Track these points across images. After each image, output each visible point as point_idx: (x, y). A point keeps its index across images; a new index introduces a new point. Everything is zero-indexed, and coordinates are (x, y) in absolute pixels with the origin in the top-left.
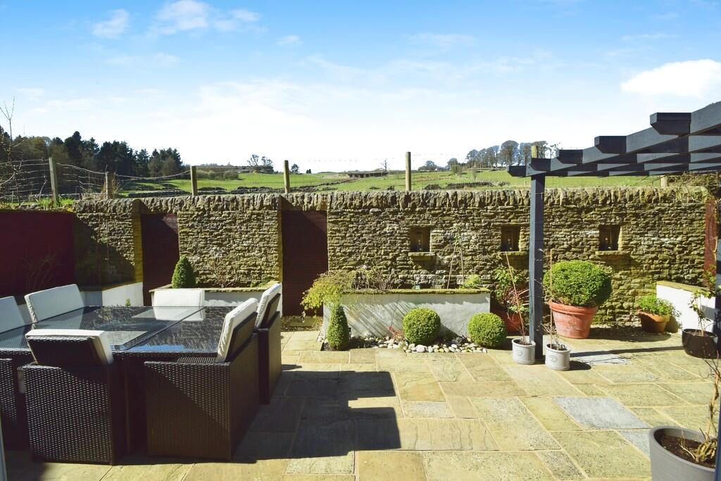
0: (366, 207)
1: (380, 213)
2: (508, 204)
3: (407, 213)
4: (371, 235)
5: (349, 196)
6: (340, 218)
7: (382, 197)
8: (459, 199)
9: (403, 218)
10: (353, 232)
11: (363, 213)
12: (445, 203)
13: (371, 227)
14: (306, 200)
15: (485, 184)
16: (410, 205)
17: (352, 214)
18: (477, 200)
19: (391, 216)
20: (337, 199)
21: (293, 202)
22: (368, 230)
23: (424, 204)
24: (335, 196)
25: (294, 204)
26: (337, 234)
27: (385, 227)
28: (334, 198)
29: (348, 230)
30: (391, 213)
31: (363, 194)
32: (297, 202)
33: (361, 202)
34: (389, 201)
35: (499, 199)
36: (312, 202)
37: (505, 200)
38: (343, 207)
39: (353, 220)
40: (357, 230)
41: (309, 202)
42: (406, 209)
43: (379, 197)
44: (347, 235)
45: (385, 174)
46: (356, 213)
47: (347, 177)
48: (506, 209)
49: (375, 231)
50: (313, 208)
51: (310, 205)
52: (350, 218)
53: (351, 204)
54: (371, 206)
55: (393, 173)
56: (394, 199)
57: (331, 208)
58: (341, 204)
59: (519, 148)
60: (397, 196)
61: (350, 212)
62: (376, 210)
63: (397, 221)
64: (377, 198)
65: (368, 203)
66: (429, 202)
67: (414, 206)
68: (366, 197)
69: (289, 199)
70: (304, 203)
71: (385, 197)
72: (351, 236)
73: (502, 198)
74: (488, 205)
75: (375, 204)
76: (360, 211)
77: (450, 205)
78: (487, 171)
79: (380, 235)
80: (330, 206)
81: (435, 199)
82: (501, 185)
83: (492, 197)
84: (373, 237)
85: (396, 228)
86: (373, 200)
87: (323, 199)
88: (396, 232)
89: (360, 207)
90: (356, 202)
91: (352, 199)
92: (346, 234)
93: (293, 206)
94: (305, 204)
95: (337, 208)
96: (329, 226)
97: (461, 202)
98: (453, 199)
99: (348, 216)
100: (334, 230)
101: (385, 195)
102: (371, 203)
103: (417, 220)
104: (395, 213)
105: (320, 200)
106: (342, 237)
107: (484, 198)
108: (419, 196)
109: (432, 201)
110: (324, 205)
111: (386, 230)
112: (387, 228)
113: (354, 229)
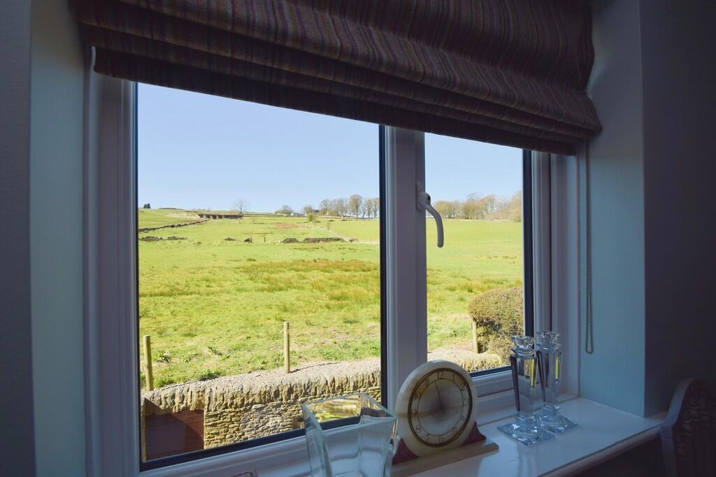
0: (248, 404)
1: (262, 408)
2: (376, 385)
3: (290, 404)
4: (253, 432)
5: (230, 396)
6: (220, 419)
7: (265, 392)
8: (337, 386)
9: (286, 410)
10: (234, 432)
11: (246, 410)
12: (325, 390)
13: (253, 424)
14: (177, 400)
15: (338, 240)
16: (293, 396)
17: (232, 414)
18: (352, 384)
19: (274, 410)
20: (216, 400)
21: (161, 404)
22: (250, 427)
23: (306, 393)
24: (214, 397)
25: (162, 407)
26: (216, 438)
27: (268, 422)
28: (213, 399)
29: (228, 431)
30: (273, 407)
31: (245, 391)
32: (167, 404)
33: (243, 400)
34: (272, 395)
35: (369, 381)
36: (185, 402)
37: (374, 382)
38: (223, 407)
39: (233, 419)
40: (238, 430)
41: (182, 403)
42: (289, 401)
43: (262, 393)
44: (227, 437)
45: (239, 216)
46: (237, 412)
47: (197, 218)
48: (374, 390)
49: (257, 428)
50: (187, 408)
51: (182, 406)
52: (231, 418)
53: (232, 404)
54: (253, 403)
55: (249, 215)
56: (277, 393)
57: (208, 411)
58: (220, 405)
59: (363, 202)
60: (280, 389)
61: (230, 412)
62: (259, 406)
63: (280, 414)
64: (260, 394)
65: (250, 400)
66: (310, 391)
67: (297, 397)
68: (248, 394)
69: (156, 402)
70: (174, 403)
71: (269, 392)
72: (232, 437)
73: (371, 380)
74: (360, 387)
75: (257, 401)
76: (242, 409)
77: (329, 392)
78: (338, 220)
79: (262, 430)
80: (208, 408)
81: (316, 388)
82: (351, 241)
83: (363, 380)
84: (256, 433)
85: (279, 421)
86: (256, 396)
87: (199, 396)
88: (279, 425)
89: (242, 405)
90: (238, 401)
91: (233, 398)
92: (225, 436)
93: (160, 409)
94: (176, 405)
95: (215, 410)
96: (206, 430)
97: (339, 387)
98: (331, 386)
99: (229, 416)
100: (212, 434)
101: (268, 389)
102: (254, 400)
103: (299, 410)
104: (279, 406)
105: (195, 399)
106: (221, 439)
107: (357, 382)
108: (301, 387)
109: (313, 391)
110: (200, 404)
111: (269, 424)
112: (270, 422)
113: (235, 429)
